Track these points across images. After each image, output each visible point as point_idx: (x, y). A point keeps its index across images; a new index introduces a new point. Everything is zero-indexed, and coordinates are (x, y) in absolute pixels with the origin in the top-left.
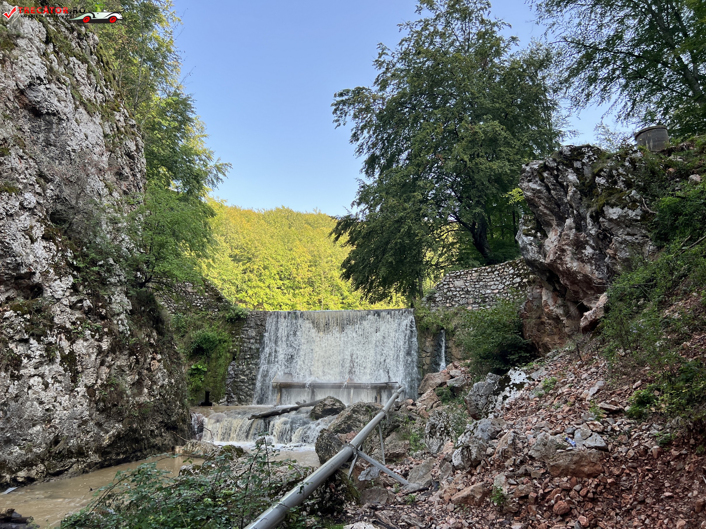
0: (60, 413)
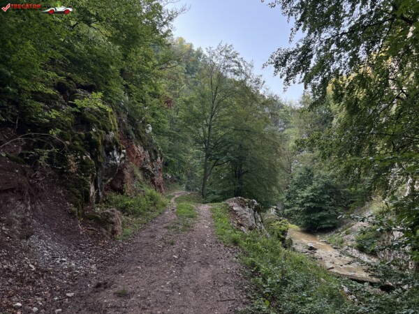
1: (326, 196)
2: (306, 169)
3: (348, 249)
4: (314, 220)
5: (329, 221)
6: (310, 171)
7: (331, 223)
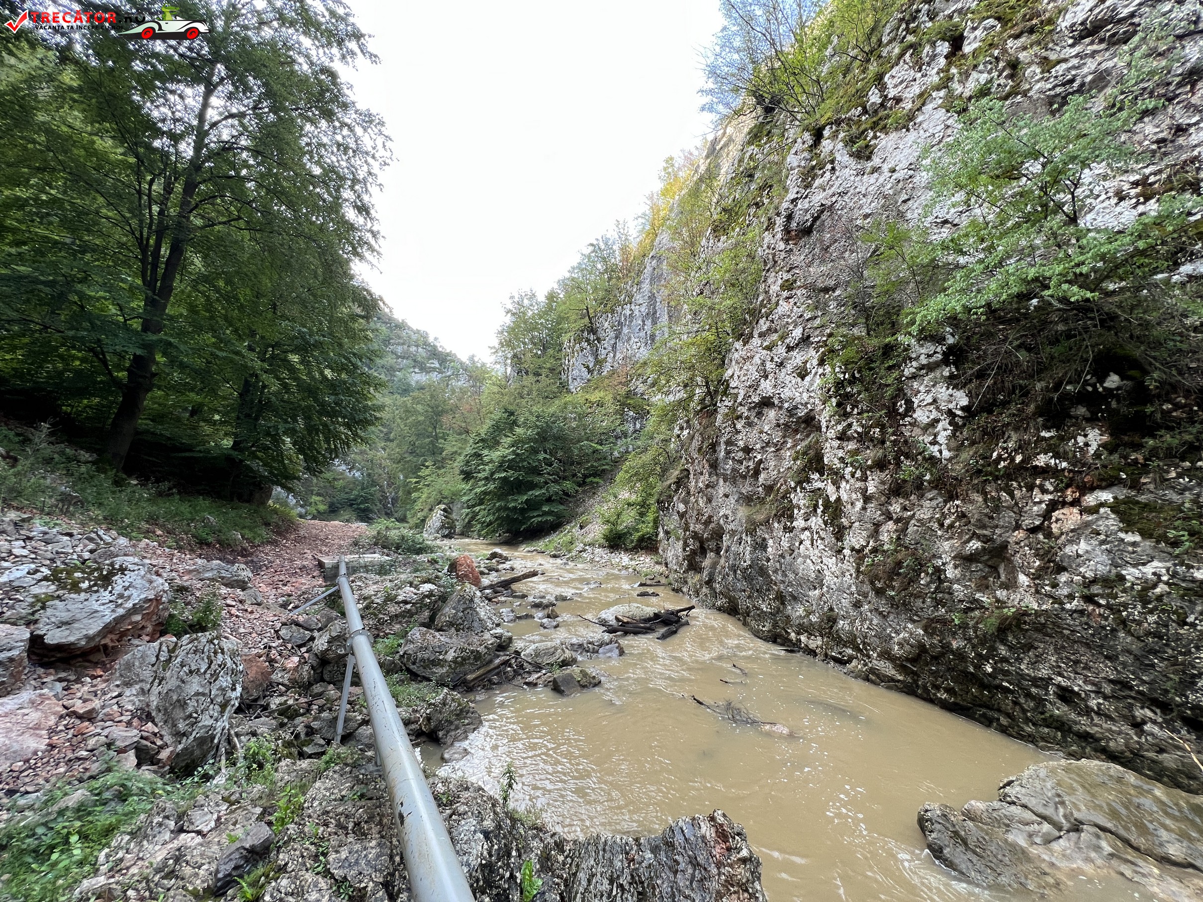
0: (829, 579)
1: (541, 456)
2: (506, 411)
3: (584, 551)
4: (515, 508)
5: (546, 508)
6: (512, 414)
7: (550, 513)
